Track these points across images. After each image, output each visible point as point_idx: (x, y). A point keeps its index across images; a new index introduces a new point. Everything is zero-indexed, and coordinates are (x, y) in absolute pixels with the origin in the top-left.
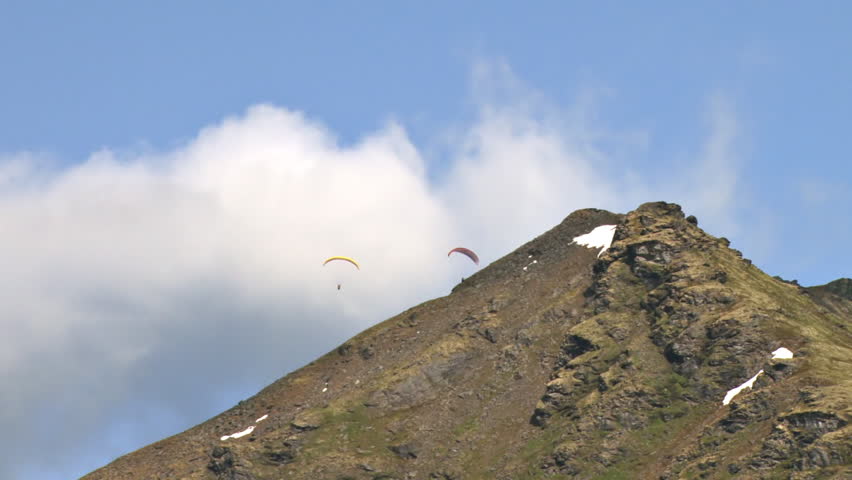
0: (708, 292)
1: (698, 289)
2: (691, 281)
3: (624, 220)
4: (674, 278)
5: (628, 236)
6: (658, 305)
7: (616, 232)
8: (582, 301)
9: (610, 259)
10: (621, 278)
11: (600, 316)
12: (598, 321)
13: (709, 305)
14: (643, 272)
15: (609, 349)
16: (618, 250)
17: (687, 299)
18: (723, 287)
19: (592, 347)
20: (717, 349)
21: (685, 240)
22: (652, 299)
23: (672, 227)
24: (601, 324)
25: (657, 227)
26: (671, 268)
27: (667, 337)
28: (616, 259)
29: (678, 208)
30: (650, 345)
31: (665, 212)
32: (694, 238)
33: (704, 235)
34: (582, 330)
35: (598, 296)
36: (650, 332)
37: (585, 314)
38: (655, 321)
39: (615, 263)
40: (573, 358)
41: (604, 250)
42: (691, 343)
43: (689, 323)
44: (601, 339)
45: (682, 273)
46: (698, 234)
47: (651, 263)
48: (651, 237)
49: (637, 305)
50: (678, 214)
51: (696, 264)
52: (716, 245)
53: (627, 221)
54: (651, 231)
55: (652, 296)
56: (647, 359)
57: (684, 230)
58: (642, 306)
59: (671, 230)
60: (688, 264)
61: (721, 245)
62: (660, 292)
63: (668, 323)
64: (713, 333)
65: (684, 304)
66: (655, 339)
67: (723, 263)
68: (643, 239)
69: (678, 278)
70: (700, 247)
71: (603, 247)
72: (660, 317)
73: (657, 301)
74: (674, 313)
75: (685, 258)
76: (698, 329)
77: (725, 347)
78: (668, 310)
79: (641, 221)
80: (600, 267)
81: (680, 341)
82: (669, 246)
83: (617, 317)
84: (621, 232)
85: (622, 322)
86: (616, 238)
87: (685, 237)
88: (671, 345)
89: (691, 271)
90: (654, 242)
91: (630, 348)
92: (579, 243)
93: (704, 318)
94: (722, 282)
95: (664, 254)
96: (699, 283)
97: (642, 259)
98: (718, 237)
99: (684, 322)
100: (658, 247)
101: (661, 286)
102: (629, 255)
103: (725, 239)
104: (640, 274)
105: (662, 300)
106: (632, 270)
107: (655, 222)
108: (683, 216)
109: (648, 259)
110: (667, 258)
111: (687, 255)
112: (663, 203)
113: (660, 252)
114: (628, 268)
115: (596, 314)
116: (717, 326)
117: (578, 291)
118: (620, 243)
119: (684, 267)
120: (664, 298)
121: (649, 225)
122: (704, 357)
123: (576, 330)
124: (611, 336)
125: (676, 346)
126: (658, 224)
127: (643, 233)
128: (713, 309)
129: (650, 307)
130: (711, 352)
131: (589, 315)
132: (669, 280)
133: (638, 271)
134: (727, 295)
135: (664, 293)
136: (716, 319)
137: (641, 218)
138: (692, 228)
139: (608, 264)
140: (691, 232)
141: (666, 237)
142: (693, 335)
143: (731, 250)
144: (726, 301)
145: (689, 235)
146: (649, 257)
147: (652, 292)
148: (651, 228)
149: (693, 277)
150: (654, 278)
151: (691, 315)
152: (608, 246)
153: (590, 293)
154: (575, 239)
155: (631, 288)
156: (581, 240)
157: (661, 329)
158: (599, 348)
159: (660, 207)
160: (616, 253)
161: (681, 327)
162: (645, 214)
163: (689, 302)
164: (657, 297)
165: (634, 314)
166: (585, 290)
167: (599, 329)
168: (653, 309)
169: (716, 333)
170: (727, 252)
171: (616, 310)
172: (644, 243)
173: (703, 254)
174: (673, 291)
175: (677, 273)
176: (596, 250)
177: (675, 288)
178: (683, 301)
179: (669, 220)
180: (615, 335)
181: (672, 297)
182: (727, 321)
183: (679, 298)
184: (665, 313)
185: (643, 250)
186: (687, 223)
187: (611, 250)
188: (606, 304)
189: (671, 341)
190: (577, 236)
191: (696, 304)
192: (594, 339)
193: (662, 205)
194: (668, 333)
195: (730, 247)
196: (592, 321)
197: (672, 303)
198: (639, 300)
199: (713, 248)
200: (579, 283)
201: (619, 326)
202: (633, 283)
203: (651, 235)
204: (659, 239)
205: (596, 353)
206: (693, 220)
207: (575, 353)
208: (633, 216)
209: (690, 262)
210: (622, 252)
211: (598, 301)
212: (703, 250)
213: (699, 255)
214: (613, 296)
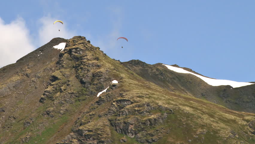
0: (93, 63)
1: (90, 62)
2: (88, 60)
3: (68, 41)
4: (83, 59)
5: (69, 46)
6: (78, 67)
7: (66, 45)
8: (56, 65)
9: (64, 53)
10: (67, 58)
11: (61, 70)
12: (60, 71)
13: (93, 67)
14: (74, 57)
15: (63, 80)
16: (67, 50)
17: (87, 65)
18: (98, 62)
19: (58, 79)
20: (95, 80)
21: (87, 48)
22: (77, 65)
23: (83, 44)
24: (61, 72)
25: (78, 43)
26: (82, 56)
27: (81, 76)
28: (66, 53)
29: (85, 38)
30: (76, 79)
31: (81, 39)
32: (89, 47)
33: (92, 46)
34: (55, 74)
35: (60, 64)
36: (76, 75)
37: (57, 69)
38: (77, 72)
39: (66, 54)
40: (53, 82)
41: (62, 50)
42: (88, 78)
43: (87, 72)
44: (61, 77)
45: (86, 57)
46: (90, 46)
47: (77, 54)
48: (77, 46)
49: (72, 67)
50: (84, 40)
51: (90, 55)
52: (96, 49)
53: (69, 42)
54: (76, 45)
55: (76, 64)
56: (75, 83)
57: (86, 45)
58: (73, 67)
59: (83, 45)
60: (87, 55)
61: (97, 49)
62: (79, 63)
63: (81, 72)
64: (94, 75)
65: (86, 67)
66: (77, 77)
67: (98, 54)
68: (74, 47)
69: (84, 59)
70: (91, 50)
71: (62, 49)
72: (79, 71)
73: (78, 65)
74: (83, 69)
75: (86, 53)
76: (90, 74)
77: (98, 80)
78: (81, 68)
79: (74, 42)
80: (61, 55)
81: (85, 78)
82: (82, 49)
83: (66, 70)
84: (68, 45)
85: (67, 72)
86: (66, 46)
87: (87, 46)
88: (82, 79)
89: (88, 57)
90: (77, 48)
91: (69, 79)
92: (55, 48)
93: (92, 71)
94: (97, 60)
95: (80, 52)
96: (90, 60)
97: (74, 53)
98: (97, 47)
99: (86, 72)
100: (78, 49)
101: (79, 61)
102: (70, 52)
103: (99, 48)
104: (73, 58)
105: (79, 65)
106: (71, 56)
107: (78, 42)
108: (86, 40)
109: (75, 53)
110: (81, 53)
111: (87, 52)
112: (80, 36)
113: (79, 51)
114: (69, 56)
115: (60, 69)
116: (96, 73)
117: (54, 62)
118: (67, 48)
119: (86, 56)
120: (80, 65)
121: (76, 43)
122: (91, 82)
123: (53, 74)
124: (64, 76)
125: (83, 79)
126: (79, 43)
127: (74, 45)
128: (95, 68)
129: (76, 68)
130: (94, 81)
131: (57, 70)
132: (82, 59)
133: (72, 57)
134: (99, 64)
135: (80, 63)
136: (95, 71)
137: (73, 41)
138: (89, 44)
139: (64, 54)
140: (88, 45)
141: (81, 47)
142: (89, 76)
143: (100, 51)
144: (98, 66)
145: (88, 46)
146: (75, 52)
147: (77, 63)
148: (76, 44)
149: (89, 59)
150: (77, 59)
151: (88, 70)
152: (63, 49)
153: (58, 63)
154: (54, 47)
155: (70, 62)
156: (55, 47)
157: (79, 74)
158: (60, 79)
159: (79, 37)
160: (66, 51)
161: (85, 73)
162: (75, 40)
163: (87, 66)
164: (78, 64)
165: (71, 69)
166: (56, 62)
167: (61, 74)
168: (77, 68)
169: (95, 75)
170: (99, 51)
171: (66, 68)
172: (74, 48)
173: (92, 52)
174: (83, 63)
175: (84, 57)
176: (60, 50)
177: (83, 62)
178: (86, 66)
179: (82, 41)
180: (65, 76)
181: (82, 65)
182: (99, 72)
183: (85, 65)
184: (80, 69)
185: (74, 50)
186: (87, 42)
187: (65, 50)
188: (63, 66)
189: (82, 78)
190: (54, 46)
191: (90, 67)
192: (59, 77)
193: (80, 37)
194: (81, 75)
195: (100, 50)
196: (59, 71)
197: (82, 66)
198: (73, 65)
199: (95, 50)
200: (55, 60)
201: (67, 73)
202: (71, 60)
203: (76, 46)
204: (79, 47)
205: (59, 81)
206: (89, 42)
207: (53, 81)
208: (71, 40)
209: (88, 54)
210: (68, 51)
211: (60, 66)
212: (92, 51)
213: (91, 52)
214: (65, 64)
